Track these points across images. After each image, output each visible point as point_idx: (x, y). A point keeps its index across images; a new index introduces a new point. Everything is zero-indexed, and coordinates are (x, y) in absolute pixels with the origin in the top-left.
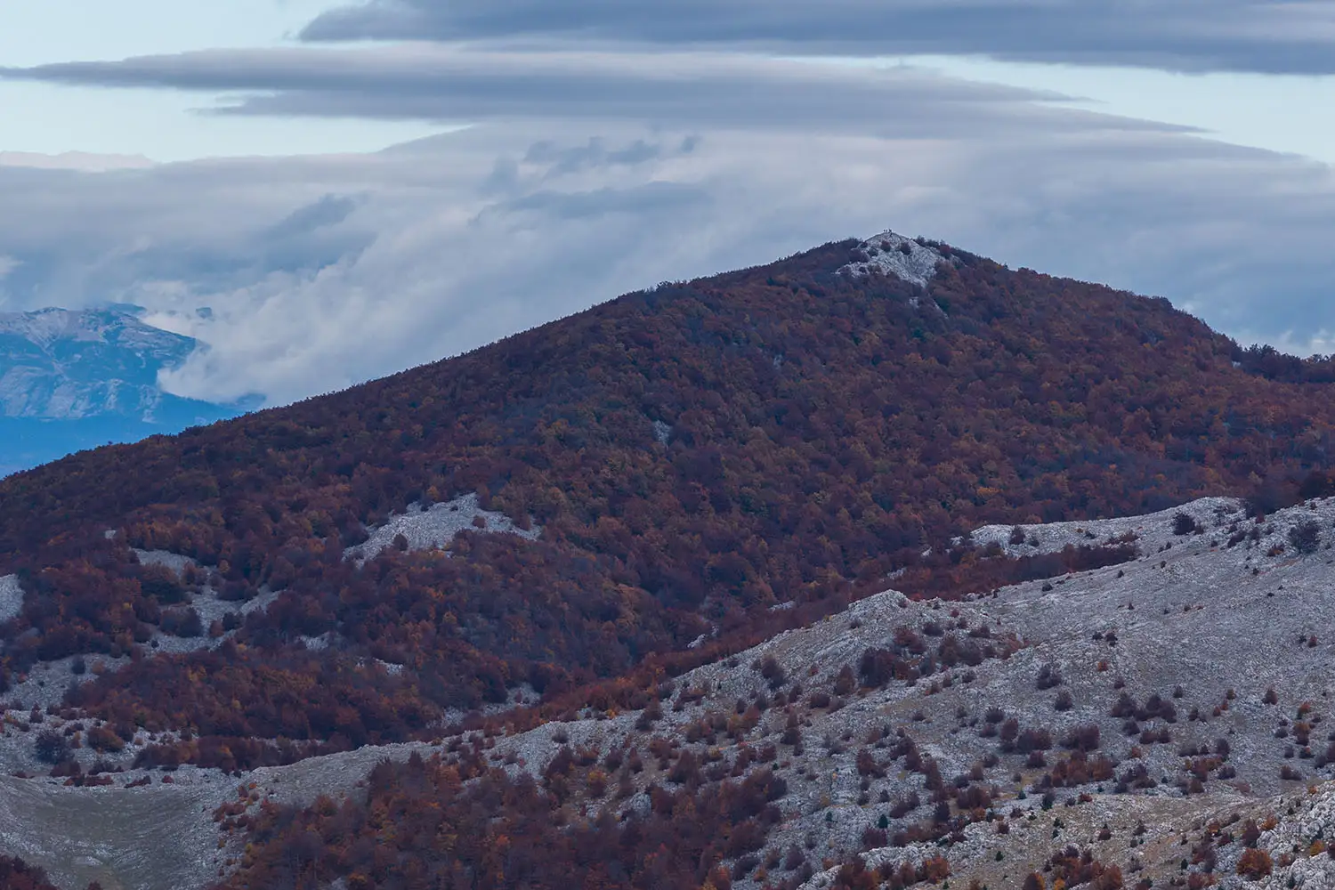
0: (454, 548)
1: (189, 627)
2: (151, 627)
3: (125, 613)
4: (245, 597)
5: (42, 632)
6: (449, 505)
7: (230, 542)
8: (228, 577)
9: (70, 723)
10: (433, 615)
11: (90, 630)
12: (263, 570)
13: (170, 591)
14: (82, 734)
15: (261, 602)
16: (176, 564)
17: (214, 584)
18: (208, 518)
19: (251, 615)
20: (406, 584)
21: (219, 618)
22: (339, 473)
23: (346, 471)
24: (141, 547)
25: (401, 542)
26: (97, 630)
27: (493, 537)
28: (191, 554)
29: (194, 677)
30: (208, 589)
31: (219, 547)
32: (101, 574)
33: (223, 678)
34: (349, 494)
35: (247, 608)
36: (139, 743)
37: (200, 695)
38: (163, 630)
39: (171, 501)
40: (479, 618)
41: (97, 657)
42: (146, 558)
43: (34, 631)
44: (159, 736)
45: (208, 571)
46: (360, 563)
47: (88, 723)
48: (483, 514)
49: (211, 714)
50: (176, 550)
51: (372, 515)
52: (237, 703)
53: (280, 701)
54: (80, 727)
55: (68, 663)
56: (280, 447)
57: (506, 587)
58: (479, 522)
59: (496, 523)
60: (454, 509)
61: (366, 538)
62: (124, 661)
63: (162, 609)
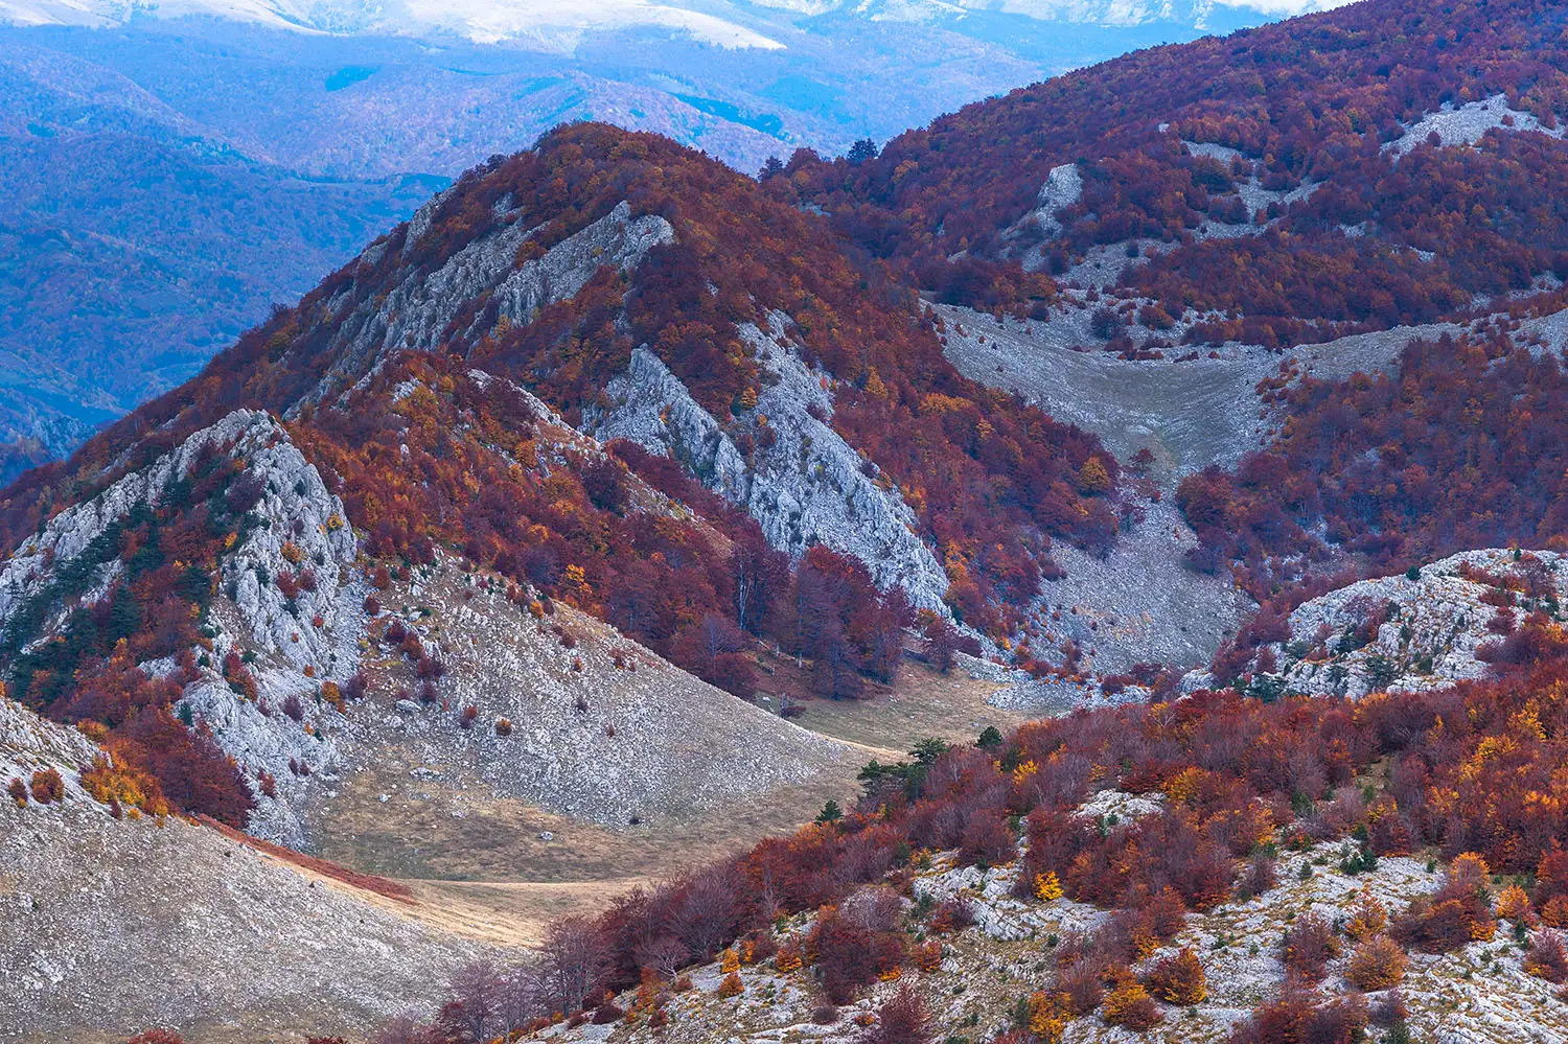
0: (1484, 145)
1: (1237, 215)
2: (1200, 215)
3: (1176, 201)
4: (1285, 187)
5: (1099, 217)
6: (1480, 105)
7: (1274, 136)
8: (1273, 169)
9: (1123, 302)
10: (1463, 207)
11: (1143, 216)
12: (1306, 163)
13: (1217, 181)
14: (1135, 312)
15: (1304, 192)
16: (1224, 156)
17: (1260, 175)
18: (1255, 113)
19: (1293, 204)
20: (1438, 177)
21: (1263, 205)
22: (1377, 73)
23: (1384, 71)
24: (1192, 139)
25: (1434, 139)
26: (1149, 216)
27: (1521, 135)
28: (1239, 147)
29: (1240, 261)
30: (1253, 180)
31: (1264, 141)
32: (1155, 164)
33: (1265, 261)
34: (1387, 94)
35: (1289, 198)
36: (1188, 321)
37: (1245, 278)
38: (1212, 218)
39: (1219, 98)
40: (1506, 210)
41: (1150, 242)
42: (1196, 151)
43: (1092, 216)
44: (1206, 315)
45: (1254, 163)
46: (1397, 158)
47: (1141, 302)
48: (1511, 113)
49: (1255, 295)
50: (1224, 142)
51: (1408, 112)
52: (1279, 286)
53: (1320, 284)
54: (1133, 306)
55: (1123, 247)
56: (1322, 49)
57: (1532, 181)
58: (1507, 121)
59: (1523, 122)
60: (1485, 108)
61: (1402, 134)
62: (1175, 246)
63: (1211, 198)
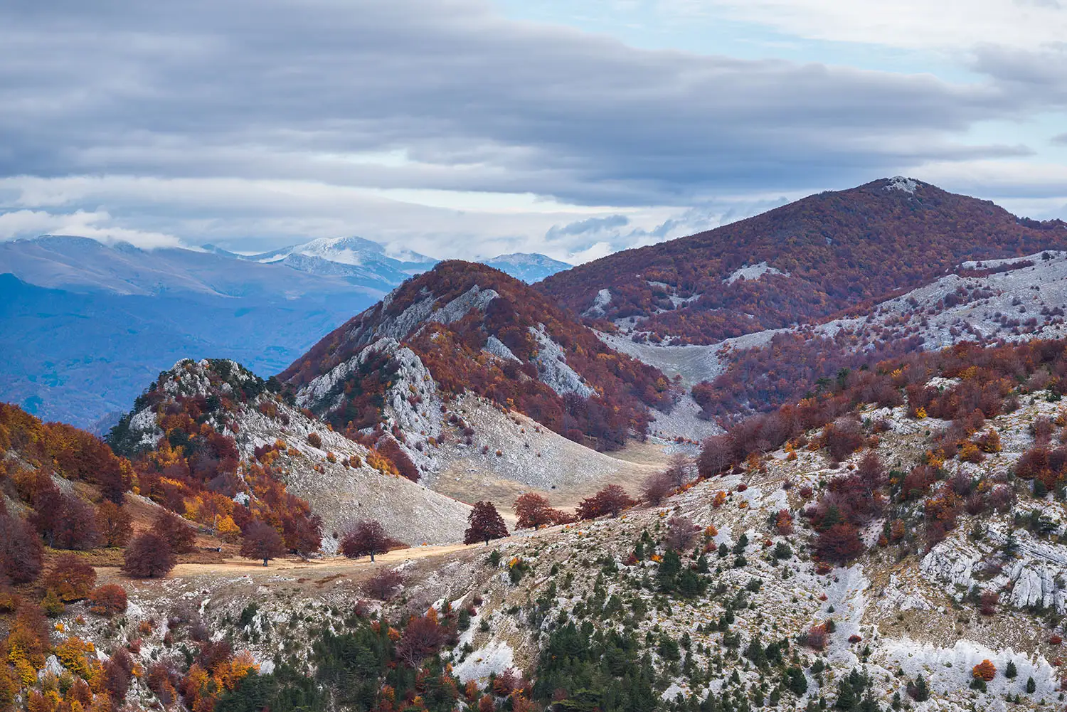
0: (761, 280)
1: (670, 307)
2: (657, 307)
3: (647, 301)
4: (687, 296)
5: (619, 308)
6: (757, 266)
7: (680, 278)
8: (682, 290)
9: (642, 333)
10: (756, 302)
11: (635, 307)
12: (694, 288)
13: (662, 295)
14: (647, 337)
15: (695, 298)
16: (664, 286)
17: (676, 293)
18: (671, 270)
19: (691, 302)
20: (746, 291)
21: (680, 303)
22: (716, 256)
23: (718, 255)
24: (650, 281)
25: (742, 278)
26: (638, 307)
27: (774, 276)
28: (668, 283)
29: (683, 318)
30: (674, 294)
31: (677, 280)
32: (638, 289)
33: (693, 318)
34: (721, 262)
35: (689, 300)
36: (667, 340)
37: (685, 324)
38: (660, 307)
39: (658, 265)
40: (772, 302)
41: (638, 317)
42: (652, 284)
43: (615, 308)
44: (673, 337)
45: (675, 289)
46: (729, 285)
47: (649, 333)
48: (769, 268)
49: (690, 330)
50: (662, 281)
51: (730, 269)
52: (698, 327)
53: (713, 326)
54: (646, 334)
55: (628, 319)
56: (692, 247)
57: (781, 292)
58: (768, 271)
59: (774, 271)
60: (759, 267)
61: (729, 276)
62: (648, 318)
63: (660, 301)
